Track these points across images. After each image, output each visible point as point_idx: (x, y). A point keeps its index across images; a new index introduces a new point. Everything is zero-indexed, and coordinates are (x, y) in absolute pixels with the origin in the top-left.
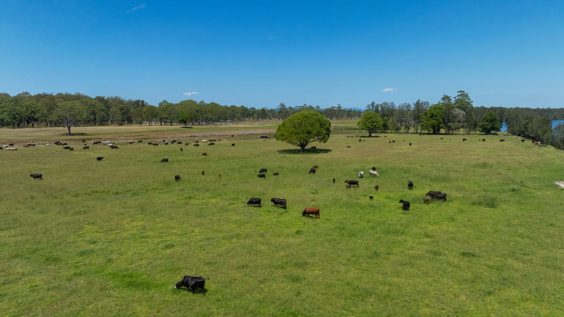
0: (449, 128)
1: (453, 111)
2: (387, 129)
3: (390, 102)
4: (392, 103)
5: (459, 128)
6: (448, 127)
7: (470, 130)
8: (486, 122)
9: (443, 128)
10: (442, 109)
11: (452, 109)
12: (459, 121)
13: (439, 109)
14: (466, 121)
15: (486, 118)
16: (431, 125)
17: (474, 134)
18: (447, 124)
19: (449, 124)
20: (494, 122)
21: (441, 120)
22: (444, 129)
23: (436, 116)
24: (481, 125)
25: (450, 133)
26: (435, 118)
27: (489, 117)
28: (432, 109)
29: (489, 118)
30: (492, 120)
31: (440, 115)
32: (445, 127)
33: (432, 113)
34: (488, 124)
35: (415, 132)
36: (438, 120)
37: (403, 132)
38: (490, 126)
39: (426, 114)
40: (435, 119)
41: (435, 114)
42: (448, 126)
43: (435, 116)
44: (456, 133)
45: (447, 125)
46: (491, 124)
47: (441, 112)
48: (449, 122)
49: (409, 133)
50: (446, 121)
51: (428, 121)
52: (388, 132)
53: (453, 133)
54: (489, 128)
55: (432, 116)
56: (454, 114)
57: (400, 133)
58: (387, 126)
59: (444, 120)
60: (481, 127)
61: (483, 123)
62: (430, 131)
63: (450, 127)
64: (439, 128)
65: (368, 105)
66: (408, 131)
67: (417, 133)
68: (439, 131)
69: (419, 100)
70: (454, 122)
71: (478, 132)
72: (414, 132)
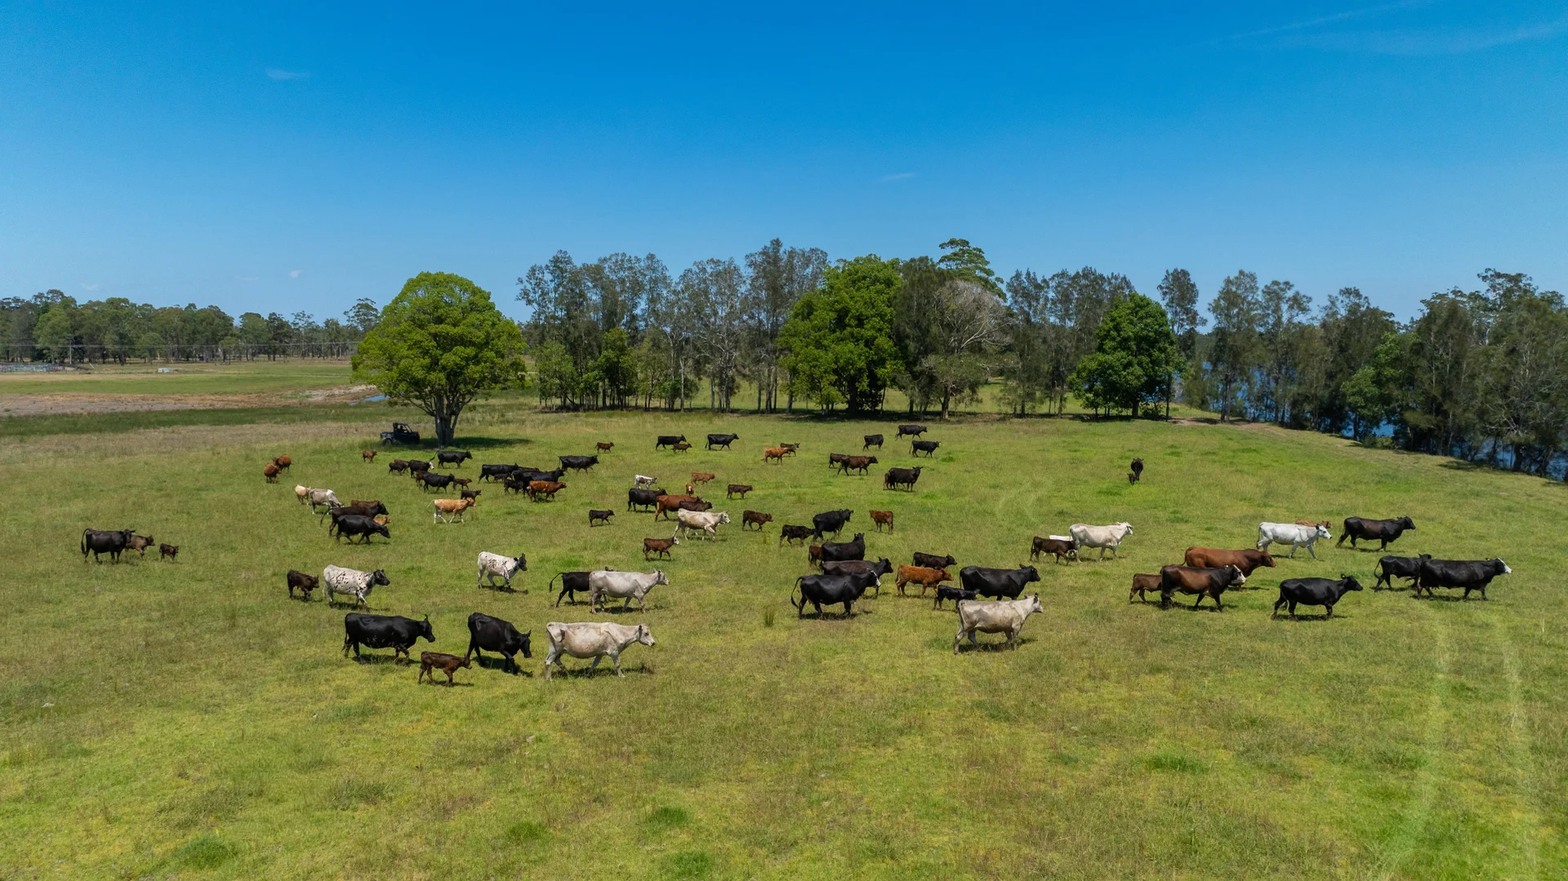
0: (928, 383)
1: (943, 292)
2: (631, 392)
3: (642, 256)
4: (651, 257)
5: (974, 387)
6: (924, 380)
7: (1030, 396)
8: (1115, 349)
9: (894, 382)
10: (889, 283)
11: (942, 284)
12: (977, 349)
13: (876, 280)
14: (1009, 348)
15: (1117, 328)
16: (835, 372)
17: (1049, 415)
18: (915, 362)
19: (929, 362)
20: (1156, 354)
21: (883, 342)
22: (901, 388)
23: (860, 321)
24: (1094, 365)
25: (931, 408)
26: (856, 330)
27: (1131, 323)
28: (839, 284)
29: (1129, 331)
30: (1145, 339)
31: (882, 316)
32: (905, 378)
33: (838, 307)
34: (1129, 364)
35: (763, 405)
36: (869, 343)
37: (708, 404)
38: (1138, 371)
39: (808, 311)
40: (852, 335)
41: (856, 307)
42: (922, 373)
43: (853, 322)
44: (961, 408)
45: (917, 368)
46: (1140, 364)
47: (885, 297)
48: (927, 351)
49: (734, 411)
50: (912, 346)
51: (819, 345)
52: (637, 407)
53: (951, 406)
54: (1135, 382)
55: (840, 322)
56: (953, 307)
57: (690, 410)
58: (628, 375)
59: (899, 338)
60: (1092, 375)
61: (1101, 357)
62: (828, 400)
63: (932, 379)
64: (877, 384)
65: (533, 270)
66: (728, 403)
67: (772, 411)
68: (876, 399)
69: (777, 243)
70: (951, 351)
71: (1074, 405)
72: (755, 406)
